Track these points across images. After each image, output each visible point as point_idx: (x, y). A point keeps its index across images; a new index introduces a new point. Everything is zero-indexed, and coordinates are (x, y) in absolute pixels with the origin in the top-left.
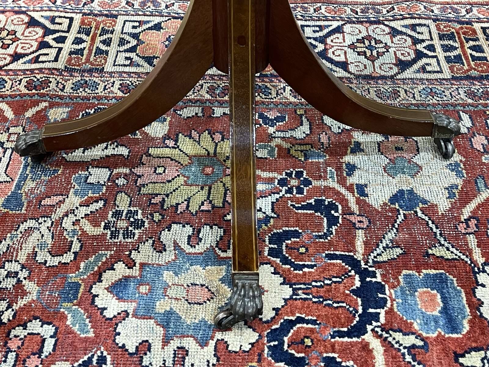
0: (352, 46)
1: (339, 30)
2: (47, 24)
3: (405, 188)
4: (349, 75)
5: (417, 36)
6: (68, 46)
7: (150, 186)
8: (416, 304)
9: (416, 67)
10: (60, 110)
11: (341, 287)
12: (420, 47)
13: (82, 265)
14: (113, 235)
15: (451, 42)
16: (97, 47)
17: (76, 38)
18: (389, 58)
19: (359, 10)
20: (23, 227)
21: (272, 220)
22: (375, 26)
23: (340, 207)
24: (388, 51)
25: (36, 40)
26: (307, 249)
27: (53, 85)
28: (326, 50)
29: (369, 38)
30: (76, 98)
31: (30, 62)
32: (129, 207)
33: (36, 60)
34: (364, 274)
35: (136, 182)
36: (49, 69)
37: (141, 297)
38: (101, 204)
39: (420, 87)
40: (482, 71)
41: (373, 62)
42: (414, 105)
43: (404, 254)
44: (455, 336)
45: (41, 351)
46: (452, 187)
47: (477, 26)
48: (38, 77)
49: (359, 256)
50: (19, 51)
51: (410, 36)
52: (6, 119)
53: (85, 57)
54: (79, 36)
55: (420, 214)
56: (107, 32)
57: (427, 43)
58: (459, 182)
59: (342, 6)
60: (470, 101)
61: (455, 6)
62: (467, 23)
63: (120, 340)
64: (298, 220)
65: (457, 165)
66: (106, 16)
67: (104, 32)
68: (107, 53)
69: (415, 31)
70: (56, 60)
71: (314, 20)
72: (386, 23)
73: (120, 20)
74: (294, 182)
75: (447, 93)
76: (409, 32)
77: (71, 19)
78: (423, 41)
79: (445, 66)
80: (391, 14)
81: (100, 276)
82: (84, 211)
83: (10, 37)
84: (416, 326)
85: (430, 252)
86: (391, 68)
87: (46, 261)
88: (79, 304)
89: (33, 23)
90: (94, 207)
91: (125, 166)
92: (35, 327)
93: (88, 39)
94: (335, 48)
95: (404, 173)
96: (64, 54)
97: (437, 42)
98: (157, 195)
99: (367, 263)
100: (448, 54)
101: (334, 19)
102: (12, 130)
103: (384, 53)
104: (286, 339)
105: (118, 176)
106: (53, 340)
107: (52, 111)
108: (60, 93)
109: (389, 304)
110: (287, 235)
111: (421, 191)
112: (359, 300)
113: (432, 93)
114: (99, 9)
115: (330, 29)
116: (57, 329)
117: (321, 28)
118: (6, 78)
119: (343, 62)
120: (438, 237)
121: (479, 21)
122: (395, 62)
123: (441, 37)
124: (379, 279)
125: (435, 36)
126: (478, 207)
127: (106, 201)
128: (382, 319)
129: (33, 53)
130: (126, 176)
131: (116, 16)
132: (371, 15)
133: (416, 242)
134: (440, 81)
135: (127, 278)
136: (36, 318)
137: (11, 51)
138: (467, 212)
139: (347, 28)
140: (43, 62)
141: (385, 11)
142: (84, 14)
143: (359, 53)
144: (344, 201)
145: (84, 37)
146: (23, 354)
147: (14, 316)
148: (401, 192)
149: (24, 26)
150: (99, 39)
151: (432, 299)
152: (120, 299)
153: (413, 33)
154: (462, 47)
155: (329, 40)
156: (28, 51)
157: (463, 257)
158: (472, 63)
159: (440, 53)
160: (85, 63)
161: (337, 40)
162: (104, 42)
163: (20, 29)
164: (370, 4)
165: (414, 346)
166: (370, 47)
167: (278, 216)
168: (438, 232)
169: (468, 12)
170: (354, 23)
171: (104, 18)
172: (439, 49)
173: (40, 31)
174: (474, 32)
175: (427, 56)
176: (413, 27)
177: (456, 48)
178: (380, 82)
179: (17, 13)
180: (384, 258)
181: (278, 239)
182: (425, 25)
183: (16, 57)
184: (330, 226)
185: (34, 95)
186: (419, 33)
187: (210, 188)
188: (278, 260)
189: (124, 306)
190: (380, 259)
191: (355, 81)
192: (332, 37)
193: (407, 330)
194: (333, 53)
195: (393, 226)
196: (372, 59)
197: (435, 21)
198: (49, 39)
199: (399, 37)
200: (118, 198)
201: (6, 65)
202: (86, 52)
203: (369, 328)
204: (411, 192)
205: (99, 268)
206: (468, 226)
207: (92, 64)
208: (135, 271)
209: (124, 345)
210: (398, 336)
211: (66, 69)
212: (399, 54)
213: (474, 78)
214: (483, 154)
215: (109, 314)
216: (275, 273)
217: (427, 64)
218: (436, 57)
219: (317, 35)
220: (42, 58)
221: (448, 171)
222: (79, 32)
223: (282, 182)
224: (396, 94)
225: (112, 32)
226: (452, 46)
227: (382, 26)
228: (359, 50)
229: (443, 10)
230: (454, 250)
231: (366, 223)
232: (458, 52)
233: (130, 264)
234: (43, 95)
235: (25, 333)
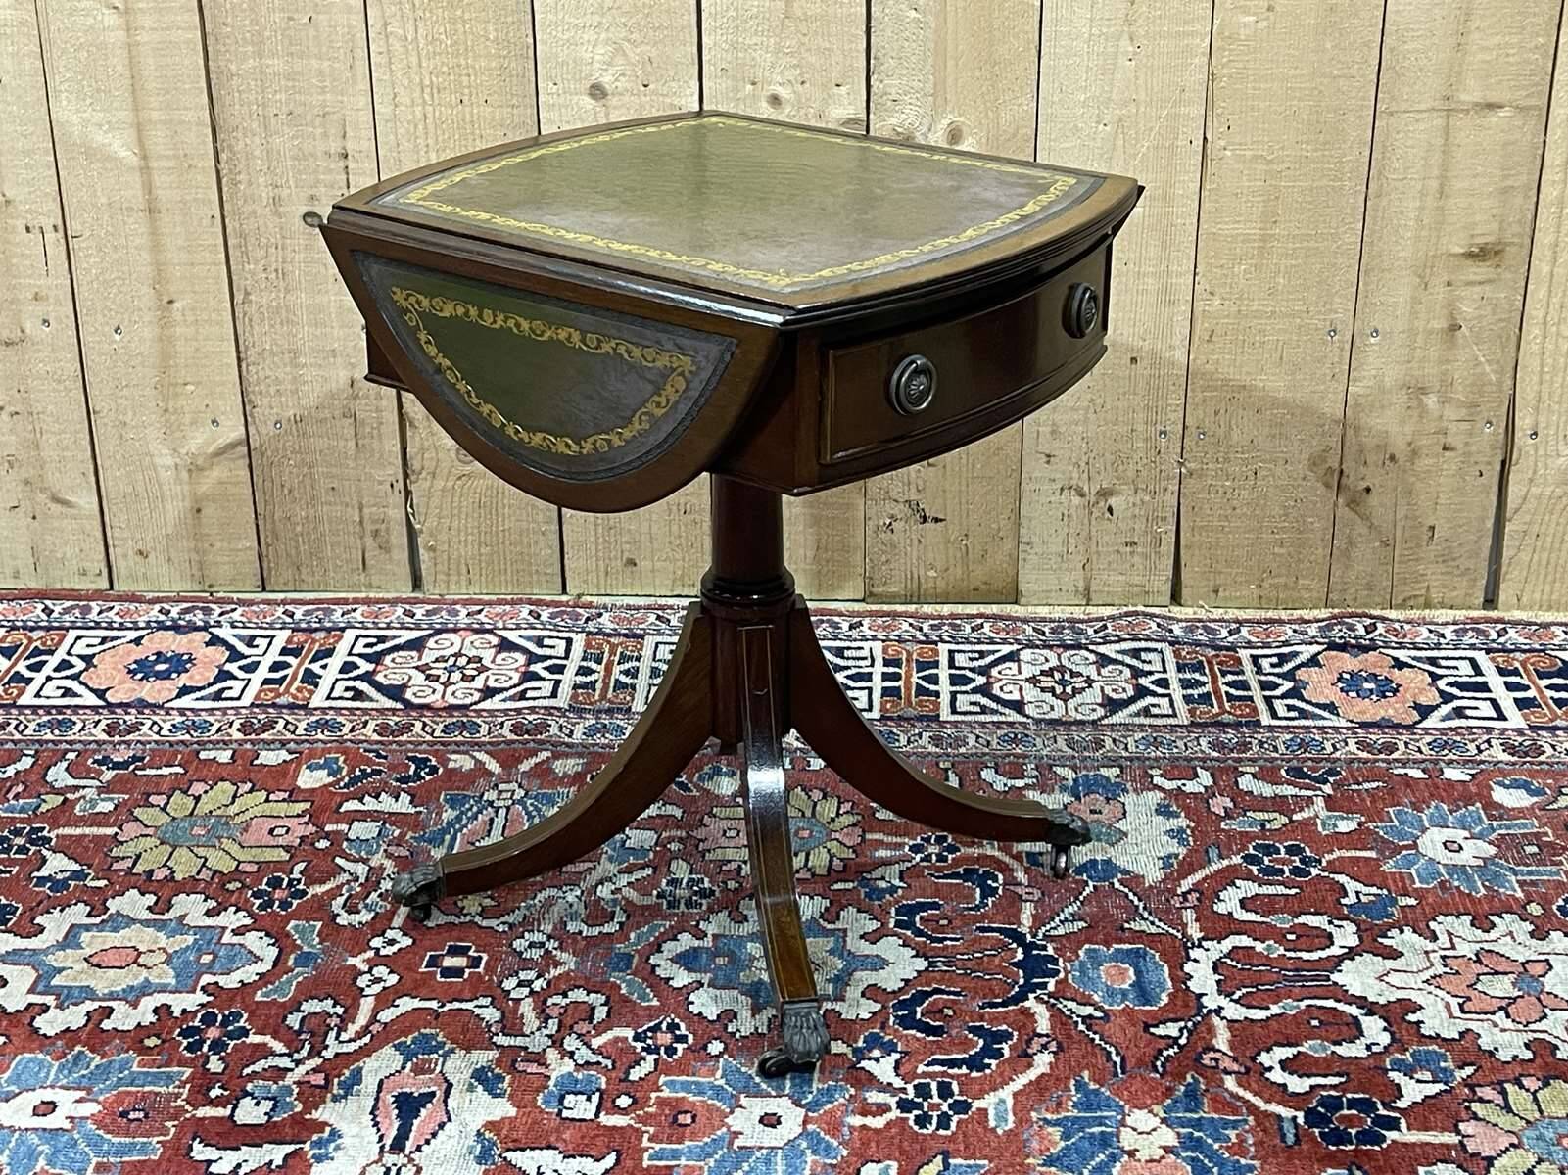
0: (1033, 680)
1: (1012, 657)
2: (532, 647)
3: (1099, 857)
4: (1025, 719)
5: (1140, 665)
6: (569, 678)
7: (719, 851)
8: (1099, 977)
9: (1134, 708)
10: (571, 762)
11: (997, 960)
12: (1143, 681)
13: (632, 936)
14: (670, 905)
15: (1197, 676)
16: (617, 680)
17: (580, 667)
18: (1093, 696)
19: (1047, 630)
20: (540, 896)
21: (900, 891)
22: (1073, 652)
23: (1000, 877)
24: (1090, 686)
25: (517, 669)
26: (950, 922)
27: (554, 730)
28: (989, 684)
29: (1061, 669)
30: (593, 746)
31: (512, 698)
32: (691, 873)
33: (522, 696)
34: (1028, 948)
35: (697, 847)
36: (545, 708)
37: (719, 967)
38: (649, 871)
39: (1138, 736)
40: (1241, 716)
41: (1065, 701)
42: (1126, 758)
43: (1090, 926)
44: (1148, 1008)
45: (591, 1018)
46: (1170, 856)
47: (1244, 654)
48: (530, 717)
49: (1024, 930)
50: (491, 684)
51: (1128, 666)
52: (490, 774)
53: (598, 692)
54: (584, 664)
55: (1117, 885)
56: (630, 658)
57: (1157, 676)
58: (1182, 851)
59: (1019, 624)
60: (1216, 754)
61: (1212, 625)
62: (1228, 649)
63: (694, 1009)
64: (938, 890)
65: (1181, 831)
66: (626, 636)
67: (624, 659)
68: (633, 687)
69: (1138, 658)
70: (554, 695)
71: (971, 643)
72: (1091, 647)
73: (650, 642)
74: (934, 849)
75: (1180, 744)
76: (1128, 660)
77: (569, 641)
78: (1151, 673)
79: (1181, 707)
80: (1101, 634)
81: (660, 946)
82: (624, 880)
83: (471, 665)
84: (1096, 998)
85: (1127, 926)
86: (1094, 710)
87: (580, 932)
88: (634, 974)
89: (506, 646)
90: (639, 875)
91: (678, 828)
92: (579, 995)
93: (601, 668)
94: (1004, 682)
95: (1099, 840)
96: (565, 690)
97: (1172, 675)
98: (729, 861)
99: (1034, 936)
100: (1190, 692)
101: (1004, 642)
102: (501, 787)
103: (1083, 689)
104: (919, 1009)
105: (671, 840)
106: (606, 1008)
107: (558, 763)
108: (567, 740)
109: (1062, 975)
110: (923, 907)
111: (1122, 861)
112: (1021, 973)
113: (1156, 743)
114: (612, 626)
115: (997, 655)
116: (608, 998)
117: (982, 655)
118: (479, 721)
119: (1017, 702)
120: (1141, 909)
121: (1249, 645)
122: (1099, 701)
123: (1180, 668)
124: (1050, 951)
125: (1171, 666)
126: (1204, 879)
127: (655, 869)
128: (1051, 987)
129: (515, 686)
130: (681, 840)
131: (642, 637)
132: (1068, 637)
133: (1107, 915)
134: (1172, 728)
135: (695, 949)
136: (578, 987)
137: (479, 683)
138: (1186, 885)
139: (1025, 655)
140: (534, 699)
141: (1090, 631)
142: (589, 633)
143: (1043, 690)
144: (1006, 870)
145: (593, 665)
146: (568, 1021)
147: (549, 984)
148: (1094, 862)
149: (493, 651)
150: (617, 669)
151: (1123, 974)
152: (689, 970)
153: (1135, 662)
154: (1214, 680)
155: (994, 672)
156: (506, 685)
157: (1171, 931)
158: (1227, 705)
159: (1177, 692)
160: (601, 701)
161: (1007, 671)
162: (626, 672)
163: (487, 656)
164: (1067, 620)
165: (1090, 1017)
166: (1062, 682)
167: (909, 886)
168: (1141, 905)
169: (1231, 633)
170: (1038, 647)
171: (622, 639)
172: (1175, 685)
173: (521, 658)
174: (1239, 661)
175: (1154, 694)
176: (1136, 653)
177: (1203, 684)
178: (1074, 728)
179: (477, 631)
180: (1061, 931)
181: (910, 910)
182: (1155, 650)
183: (488, 693)
184: (984, 896)
185: (527, 742)
186: (1144, 662)
187: (808, 855)
188: (909, 933)
189: (695, 976)
190: (1052, 933)
191: (1033, 727)
192: (1000, 667)
193: (1086, 1001)
194: (1001, 689)
195: (1077, 898)
196: (1064, 698)
197: (1172, 644)
198: (537, 668)
199: (1110, 667)
200: (674, 864)
201: (476, 703)
202: (599, 686)
203: (1031, 996)
204: (1108, 862)
205: (657, 938)
206: (1186, 899)
207: (610, 701)
208: (708, 942)
209: (700, 1014)
210: (1071, 1004)
211: (571, 708)
212: (1108, 690)
213: (1228, 725)
214: (1223, 819)
215: (675, 984)
216: (904, 945)
217: (1153, 706)
218: (1169, 695)
219: (976, 664)
220: (530, 694)
221: (1166, 838)
222: (584, 659)
223: (915, 849)
224: (1099, 744)
225: (638, 659)
226: (1197, 681)
227: (1084, 653)
228: (1043, 685)
229: (1190, 630)
230: (1161, 925)
231: (1037, 894)
232: (1208, 688)
233: (700, 935)
234: (542, 742)
235: (568, 1001)
